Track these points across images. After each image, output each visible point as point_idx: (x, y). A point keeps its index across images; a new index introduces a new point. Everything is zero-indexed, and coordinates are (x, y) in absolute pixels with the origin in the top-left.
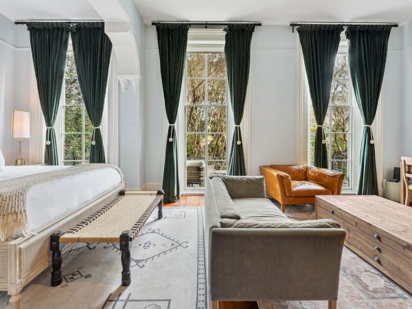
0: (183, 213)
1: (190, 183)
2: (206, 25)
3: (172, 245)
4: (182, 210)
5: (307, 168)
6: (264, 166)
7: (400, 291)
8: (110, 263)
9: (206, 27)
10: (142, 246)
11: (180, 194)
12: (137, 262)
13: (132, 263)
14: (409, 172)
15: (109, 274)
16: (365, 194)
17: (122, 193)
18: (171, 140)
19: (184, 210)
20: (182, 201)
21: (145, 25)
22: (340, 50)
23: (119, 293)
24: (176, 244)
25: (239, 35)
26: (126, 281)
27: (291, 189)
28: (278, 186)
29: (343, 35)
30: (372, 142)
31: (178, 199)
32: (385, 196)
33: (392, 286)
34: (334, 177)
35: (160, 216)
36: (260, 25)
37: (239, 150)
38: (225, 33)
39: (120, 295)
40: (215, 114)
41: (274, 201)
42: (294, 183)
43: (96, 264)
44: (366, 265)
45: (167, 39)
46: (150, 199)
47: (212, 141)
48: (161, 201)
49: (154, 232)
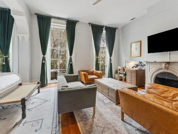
0: (49, 90)
1: (52, 79)
2: (59, 18)
3: (44, 101)
4: (48, 89)
5: (93, 71)
6: (80, 71)
7: (112, 102)
8: (16, 112)
9: (59, 19)
10: (31, 104)
11: (48, 83)
12: (29, 110)
13: (26, 110)
14: (119, 71)
15: (15, 116)
16: (109, 77)
17: (20, 84)
18: (44, 62)
19: (49, 89)
20: (48, 86)
21: (32, 14)
22: (103, 33)
23: (21, 121)
24: (46, 101)
25: (71, 24)
26: (24, 116)
27: (87, 78)
28: (83, 77)
29: (104, 29)
30: (111, 62)
31: (47, 85)
32: (114, 79)
33: (111, 101)
34: (100, 73)
35: (39, 92)
36: (79, 22)
37: (71, 66)
38: (66, 23)
39: (21, 122)
40: (63, 52)
41: (83, 82)
42: (88, 76)
43: (9, 114)
44: (106, 97)
45: (42, 21)
46: (34, 86)
47: (62, 63)
48: (39, 86)
49: (36, 98)
